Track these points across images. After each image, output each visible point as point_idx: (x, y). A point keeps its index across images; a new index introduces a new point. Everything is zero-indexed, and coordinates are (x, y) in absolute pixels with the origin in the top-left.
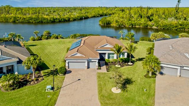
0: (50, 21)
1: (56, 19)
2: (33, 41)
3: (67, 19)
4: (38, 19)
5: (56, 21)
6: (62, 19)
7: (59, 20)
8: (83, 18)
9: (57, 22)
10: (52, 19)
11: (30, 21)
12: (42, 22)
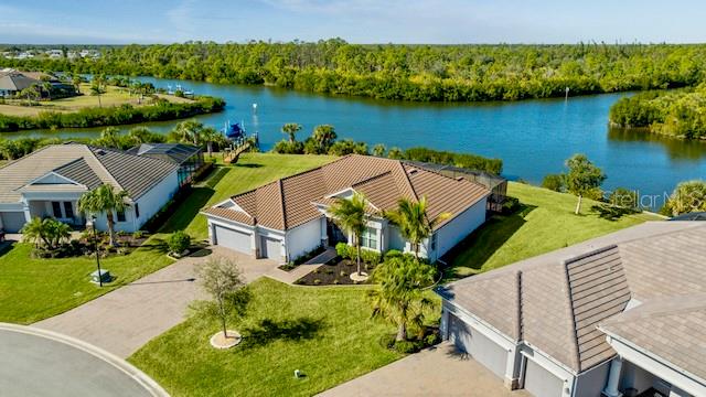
0: (428, 95)
1: (451, 88)
2: (280, 152)
3: (491, 91)
4: (391, 87)
5: (446, 95)
6: (470, 91)
7: (460, 94)
8: (568, 89)
9: (452, 100)
10: (434, 91)
11: (368, 91)
12: (401, 98)
